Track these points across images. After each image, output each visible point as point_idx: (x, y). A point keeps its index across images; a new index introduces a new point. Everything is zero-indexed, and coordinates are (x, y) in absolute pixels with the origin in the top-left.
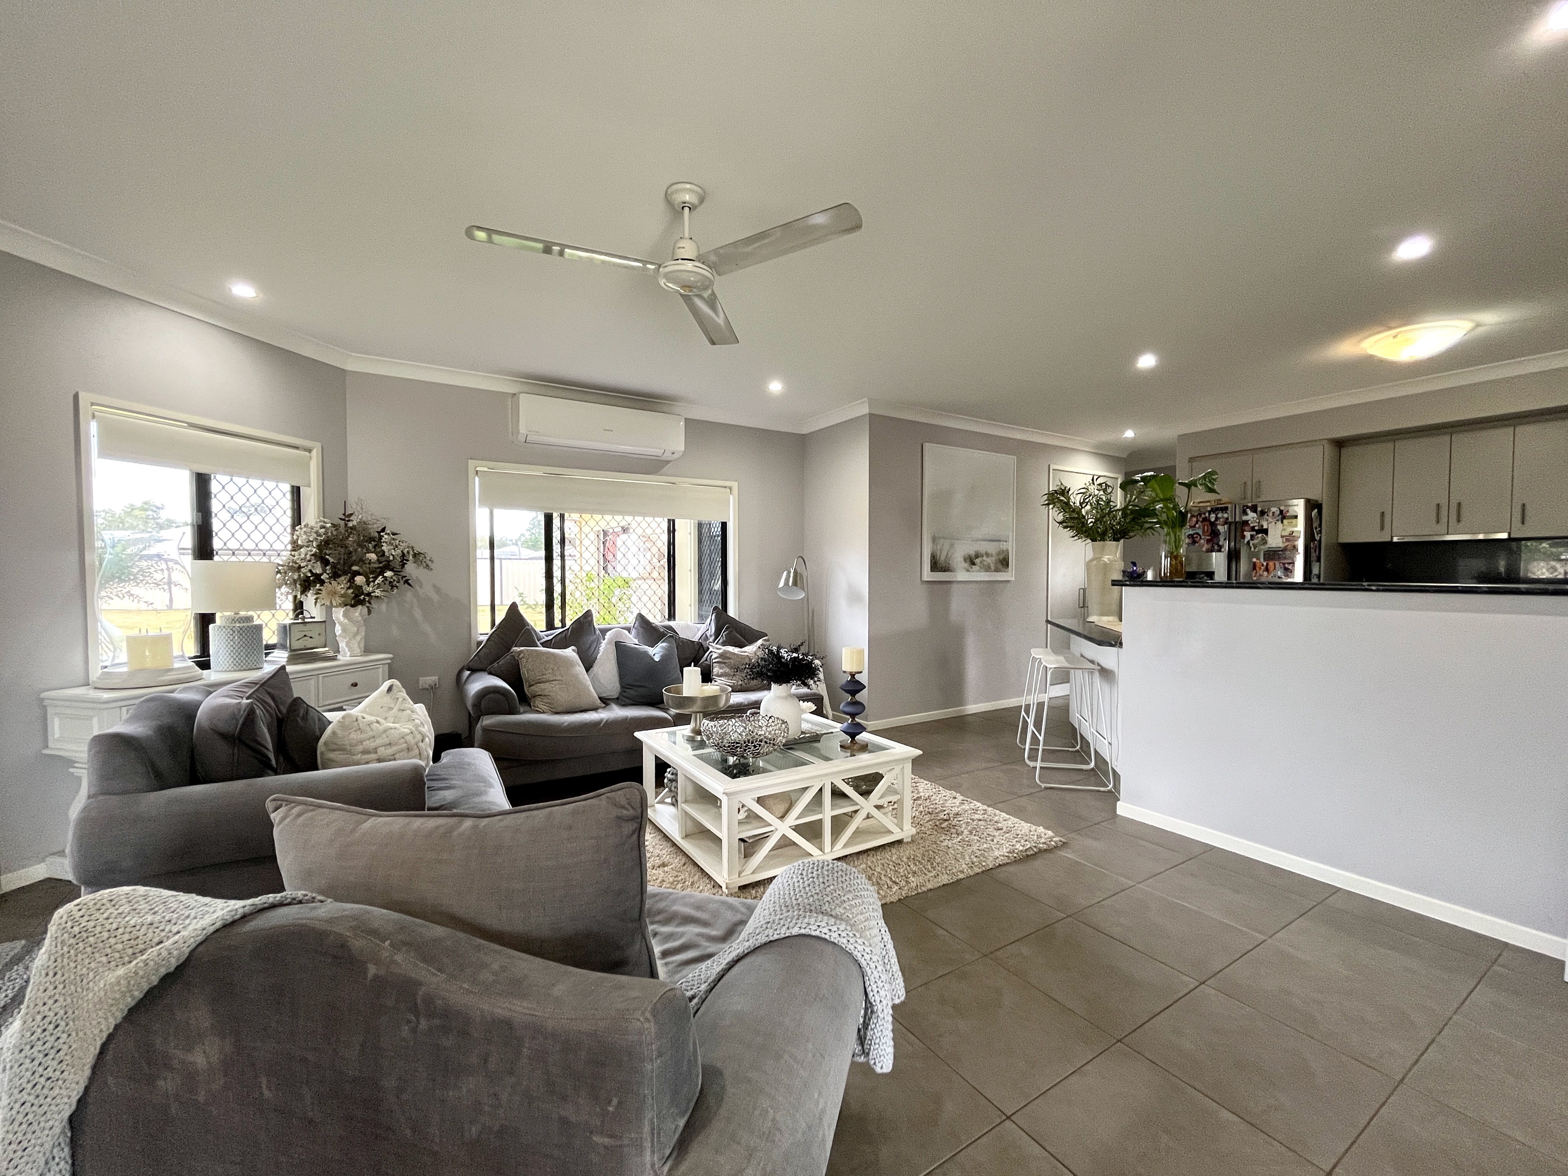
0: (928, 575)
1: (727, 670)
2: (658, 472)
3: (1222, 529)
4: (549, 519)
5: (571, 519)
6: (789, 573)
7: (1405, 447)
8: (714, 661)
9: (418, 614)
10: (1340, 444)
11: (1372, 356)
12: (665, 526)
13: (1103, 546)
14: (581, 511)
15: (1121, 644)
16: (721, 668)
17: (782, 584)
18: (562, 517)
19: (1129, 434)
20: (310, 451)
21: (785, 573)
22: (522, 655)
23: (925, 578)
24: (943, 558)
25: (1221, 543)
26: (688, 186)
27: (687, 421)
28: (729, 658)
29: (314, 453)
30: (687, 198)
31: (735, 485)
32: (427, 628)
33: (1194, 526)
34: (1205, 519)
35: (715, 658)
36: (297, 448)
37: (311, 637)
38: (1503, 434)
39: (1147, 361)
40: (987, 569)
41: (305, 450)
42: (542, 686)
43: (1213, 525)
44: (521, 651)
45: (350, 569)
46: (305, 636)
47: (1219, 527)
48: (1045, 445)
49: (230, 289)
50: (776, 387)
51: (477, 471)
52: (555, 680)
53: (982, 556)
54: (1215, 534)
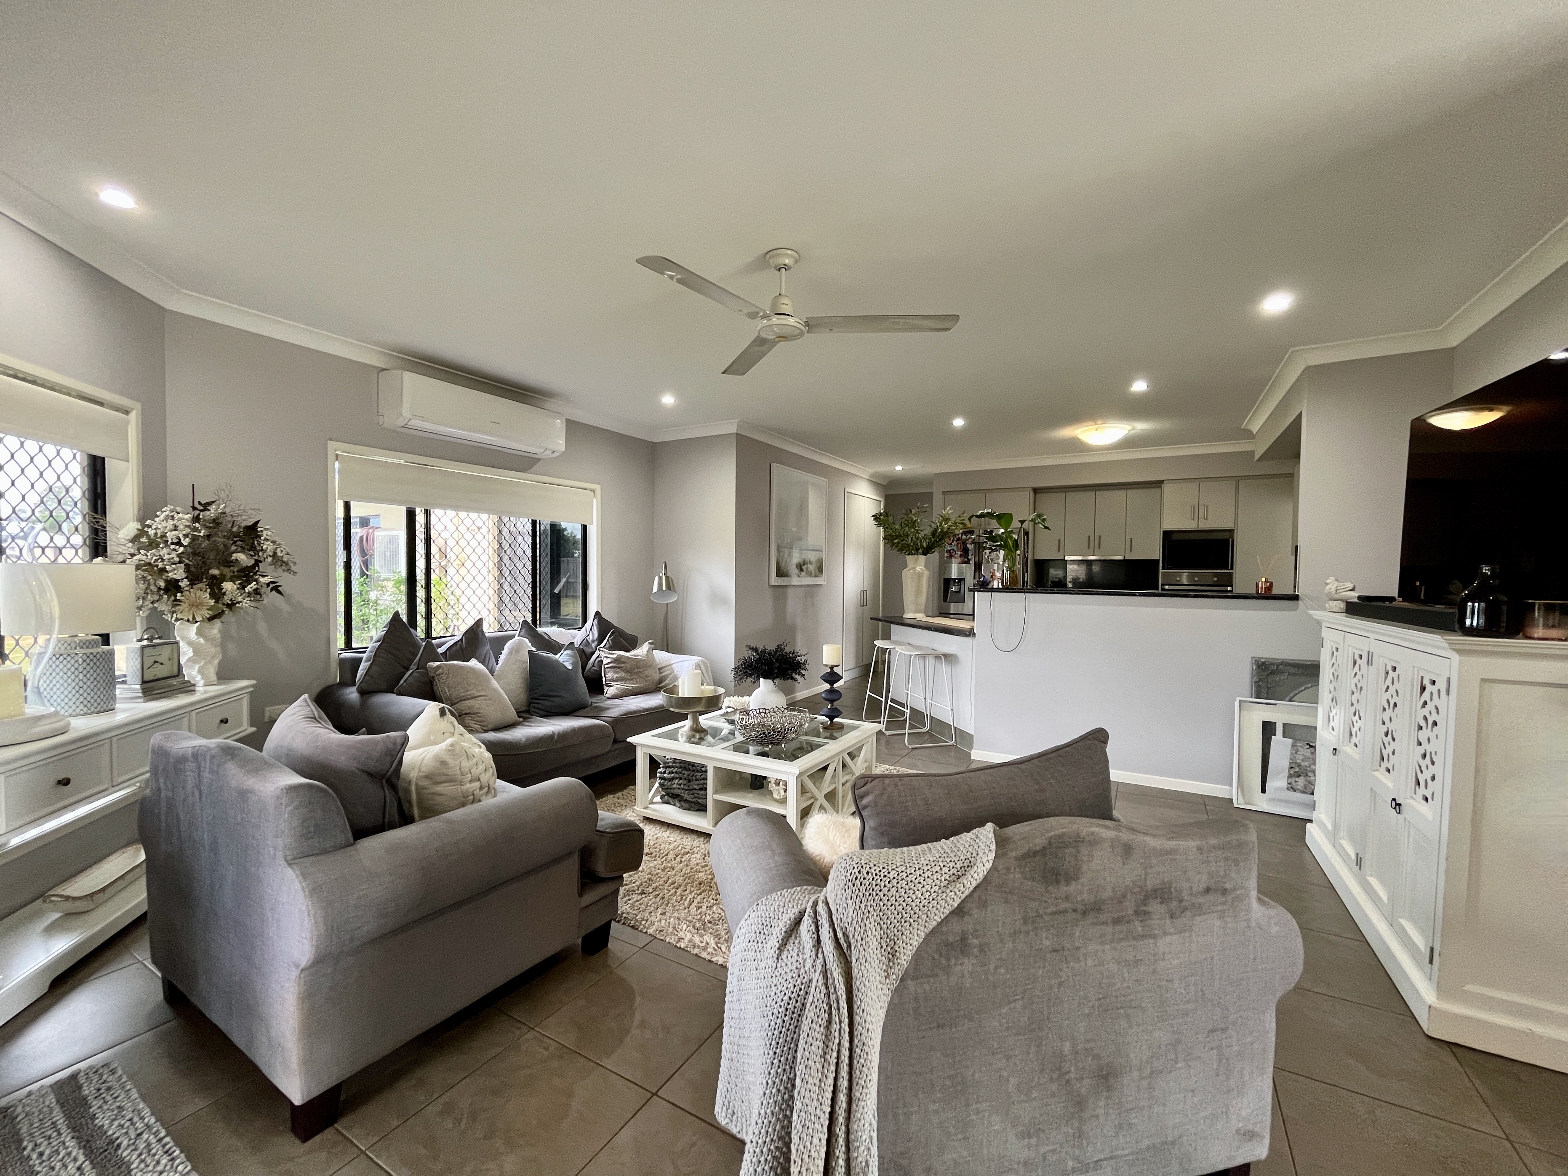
0: (774, 580)
1: (623, 674)
2: (530, 468)
3: (970, 547)
4: (411, 516)
5: (437, 514)
6: (660, 578)
7: (1072, 496)
8: (606, 666)
9: (262, 627)
10: (1036, 491)
11: (1079, 439)
12: (529, 527)
13: (917, 559)
14: (444, 507)
15: (974, 634)
16: (616, 673)
17: (655, 589)
18: (427, 513)
19: (899, 468)
20: (127, 412)
21: (656, 579)
22: (440, 670)
23: (773, 583)
24: (783, 564)
25: (969, 557)
26: (790, 252)
27: (568, 421)
28: (624, 663)
29: (133, 415)
30: (787, 261)
31: (597, 488)
32: (274, 645)
33: (951, 544)
34: (958, 539)
35: (607, 664)
36: (101, 404)
37: (162, 664)
38: (1121, 494)
39: (958, 423)
40: (810, 574)
41: (117, 409)
42: (468, 703)
43: (964, 543)
44: (438, 667)
45: (208, 572)
46: (156, 662)
47: (968, 546)
48: (842, 471)
49: (97, 194)
50: (668, 400)
51: (337, 455)
52: (480, 696)
53: (807, 564)
54: (965, 551)
